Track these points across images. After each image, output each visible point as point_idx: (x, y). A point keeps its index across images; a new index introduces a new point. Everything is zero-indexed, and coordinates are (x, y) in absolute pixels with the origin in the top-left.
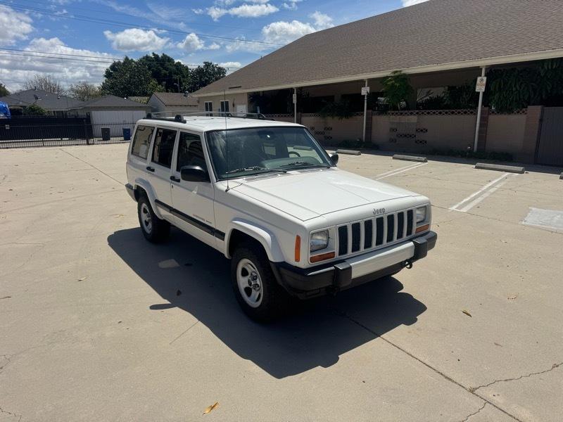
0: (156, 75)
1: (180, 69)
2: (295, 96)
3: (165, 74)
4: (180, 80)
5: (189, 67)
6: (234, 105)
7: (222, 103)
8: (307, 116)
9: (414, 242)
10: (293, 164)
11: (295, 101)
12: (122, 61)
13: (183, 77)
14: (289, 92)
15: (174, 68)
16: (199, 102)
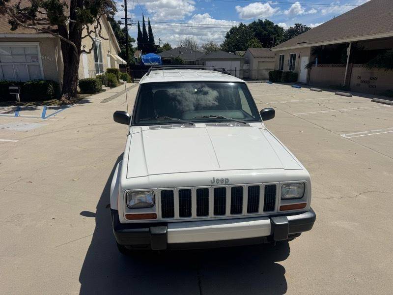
0: (258, 35)
1: (277, 30)
2: (349, 49)
3: (265, 34)
4: (275, 38)
5: (284, 29)
6: (299, 57)
7: (292, 55)
8: (356, 66)
9: (271, 220)
10: (207, 117)
11: (348, 54)
12: (238, 27)
13: (278, 36)
14: (344, 46)
15: (273, 30)
16: (275, 55)
